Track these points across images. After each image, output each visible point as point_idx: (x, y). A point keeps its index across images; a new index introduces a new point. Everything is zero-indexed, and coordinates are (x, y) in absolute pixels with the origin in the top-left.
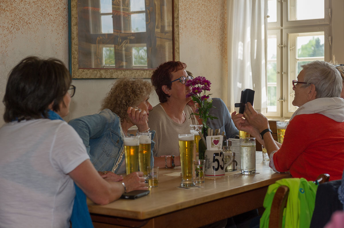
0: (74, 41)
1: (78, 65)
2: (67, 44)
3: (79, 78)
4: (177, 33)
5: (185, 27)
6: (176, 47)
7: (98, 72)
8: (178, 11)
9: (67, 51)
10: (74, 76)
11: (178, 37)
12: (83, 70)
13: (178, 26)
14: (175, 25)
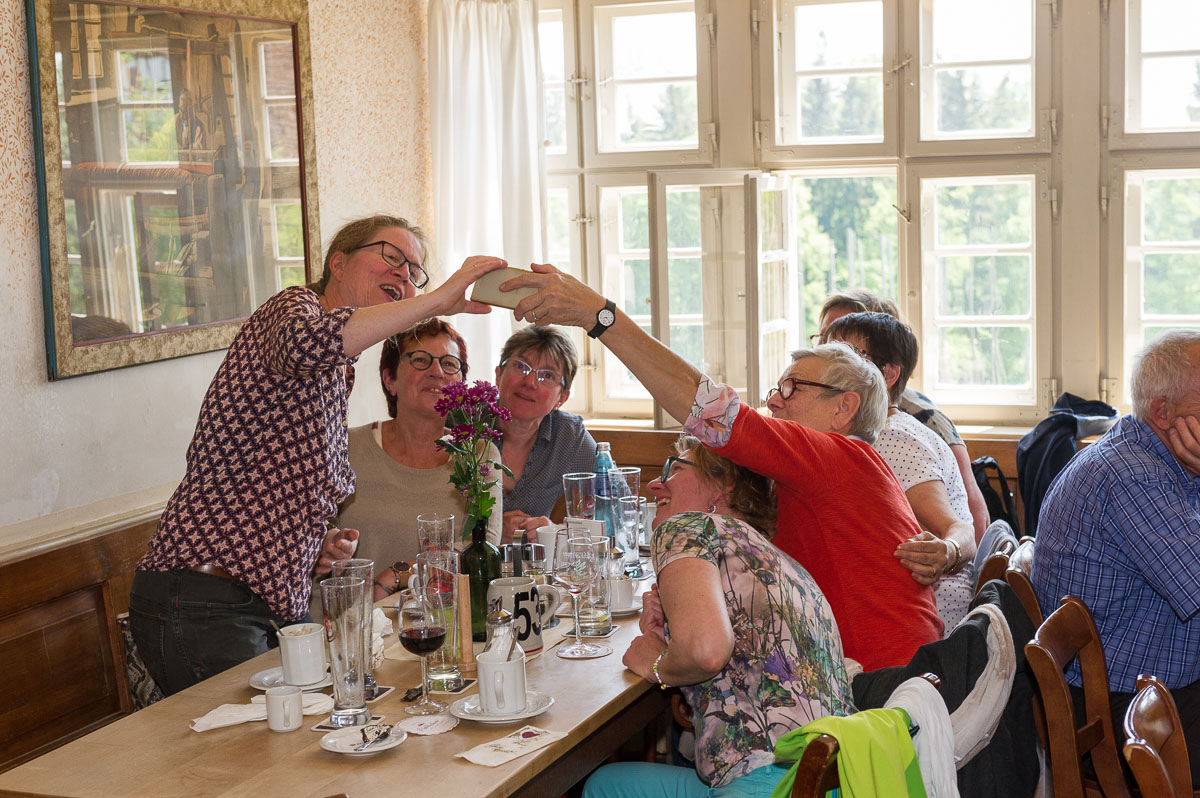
0: (57, 270)
1: (70, 336)
2: (38, 280)
3: (76, 373)
4: (314, 203)
5: (332, 183)
6: (312, 246)
7: (124, 348)
8: (314, 141)
9: (39, 299)
10: (63, 371)
11: (318, 216)
12: (84, 348)
13: (315, 184)
14: (309, 182)
